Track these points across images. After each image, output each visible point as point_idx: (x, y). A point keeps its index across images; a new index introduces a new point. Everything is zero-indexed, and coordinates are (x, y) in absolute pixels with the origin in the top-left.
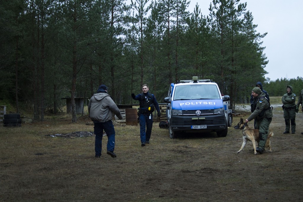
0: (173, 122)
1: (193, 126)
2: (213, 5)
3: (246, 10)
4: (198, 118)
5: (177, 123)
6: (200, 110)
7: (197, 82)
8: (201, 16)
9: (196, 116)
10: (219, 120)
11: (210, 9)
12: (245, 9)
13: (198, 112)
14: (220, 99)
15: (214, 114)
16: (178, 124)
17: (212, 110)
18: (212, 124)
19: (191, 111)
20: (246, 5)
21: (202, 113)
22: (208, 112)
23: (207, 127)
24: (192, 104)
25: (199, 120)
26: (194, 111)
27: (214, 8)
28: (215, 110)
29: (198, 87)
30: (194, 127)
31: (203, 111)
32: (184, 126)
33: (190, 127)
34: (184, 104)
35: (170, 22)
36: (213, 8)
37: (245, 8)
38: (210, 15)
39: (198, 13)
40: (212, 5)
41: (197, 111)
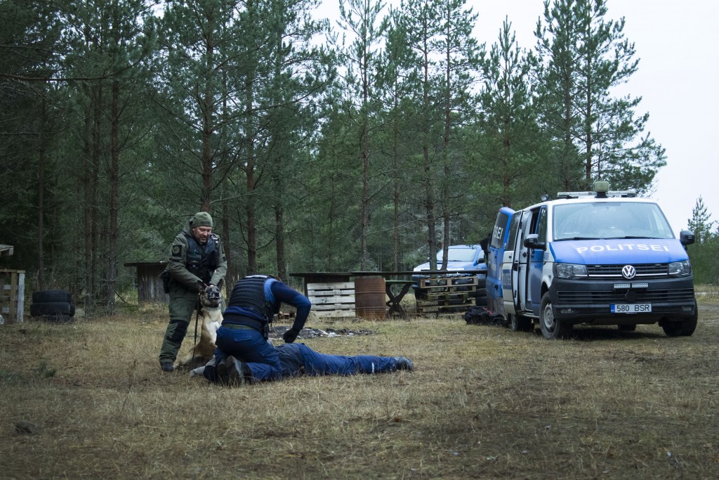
0: (560, 297)
1: (616, 306)
2: (545, 24)
3: (623, 36)
4: (631, 285)
5: (574, 297)
6: (633, 265)
7: (606, 197)
8: (517, 49)
9: (623, 279)
10: (682, 291)
11: (538, 34)
12: (621, 34)
13: (629, 270)
14: (674, 238)
15: (668, 275)
16: (574, 301)
17: (663, 264)
18: (664, 300)
19: (609, 268)
20: (623, 23)
21: (637, 273)
22: (654, 270)
23: (653, 307)
24: (609, 248)
25: (631, 289)
26: (617, 267)
27: (547, 31)
28: (670, 265)
29: (612, 209)
30: (617, 309)
31: (639, 267)
32: (593, 306)
33: (609, 309)
34: (586, 249)
35: (429, 65)
36: (545, 30)
37: (620, 31)
38: (537, 50)
39: (510, 42)
40: (541, 24)
41: (626, 267)
